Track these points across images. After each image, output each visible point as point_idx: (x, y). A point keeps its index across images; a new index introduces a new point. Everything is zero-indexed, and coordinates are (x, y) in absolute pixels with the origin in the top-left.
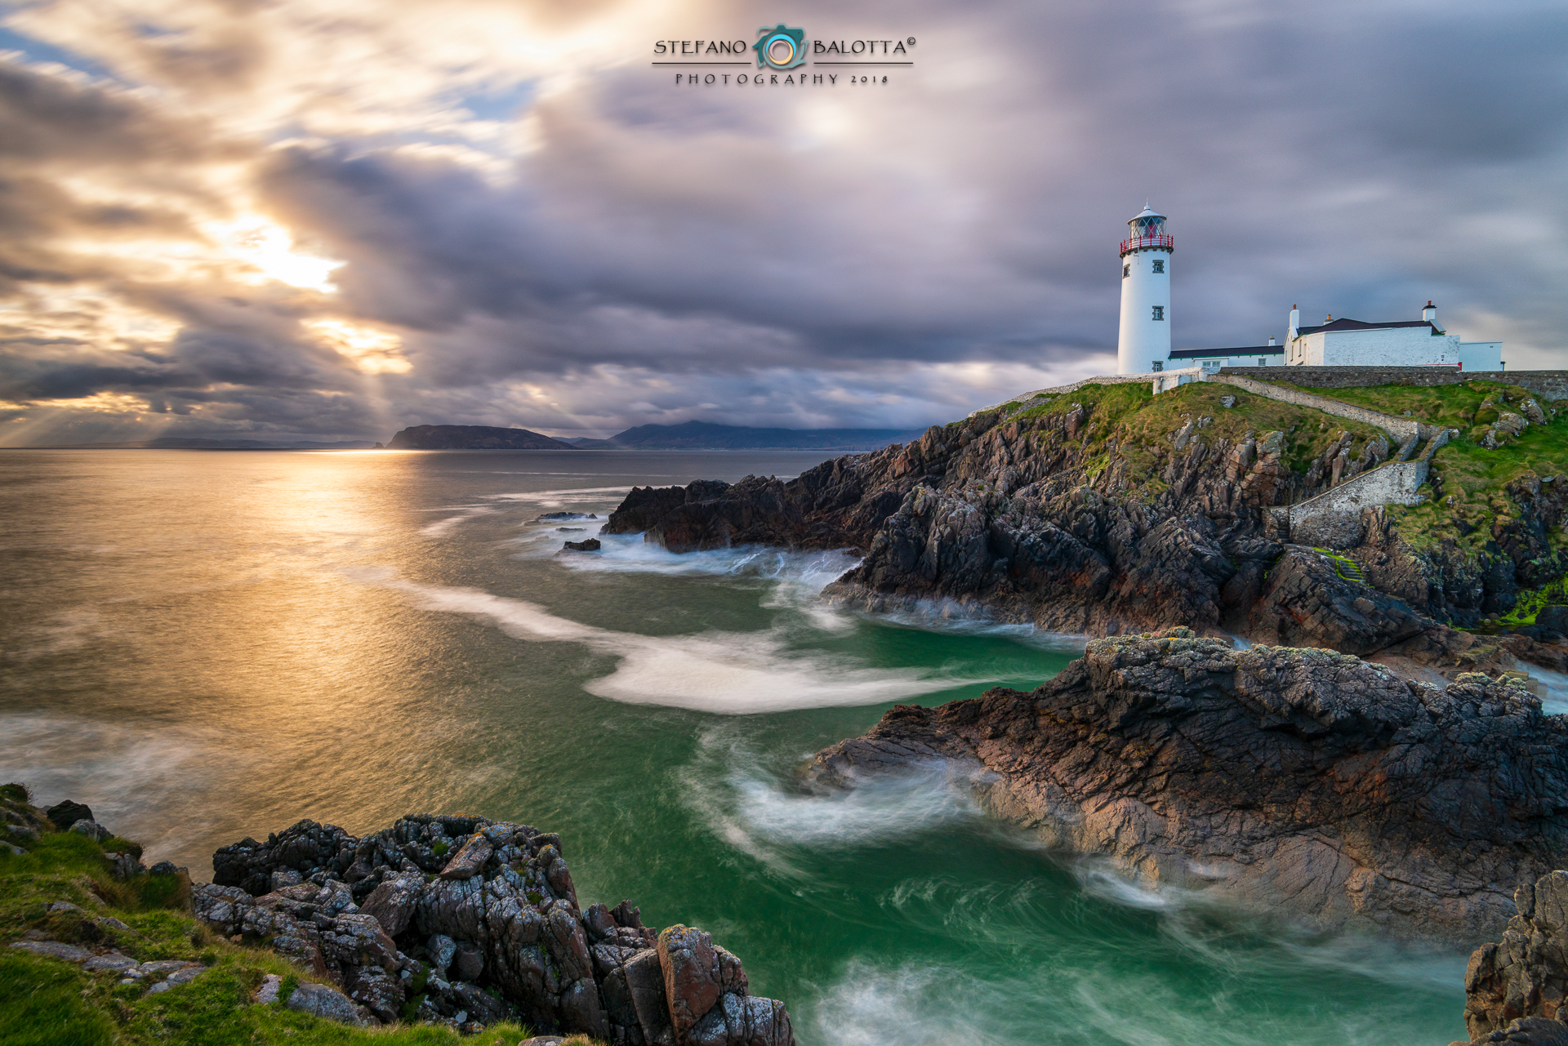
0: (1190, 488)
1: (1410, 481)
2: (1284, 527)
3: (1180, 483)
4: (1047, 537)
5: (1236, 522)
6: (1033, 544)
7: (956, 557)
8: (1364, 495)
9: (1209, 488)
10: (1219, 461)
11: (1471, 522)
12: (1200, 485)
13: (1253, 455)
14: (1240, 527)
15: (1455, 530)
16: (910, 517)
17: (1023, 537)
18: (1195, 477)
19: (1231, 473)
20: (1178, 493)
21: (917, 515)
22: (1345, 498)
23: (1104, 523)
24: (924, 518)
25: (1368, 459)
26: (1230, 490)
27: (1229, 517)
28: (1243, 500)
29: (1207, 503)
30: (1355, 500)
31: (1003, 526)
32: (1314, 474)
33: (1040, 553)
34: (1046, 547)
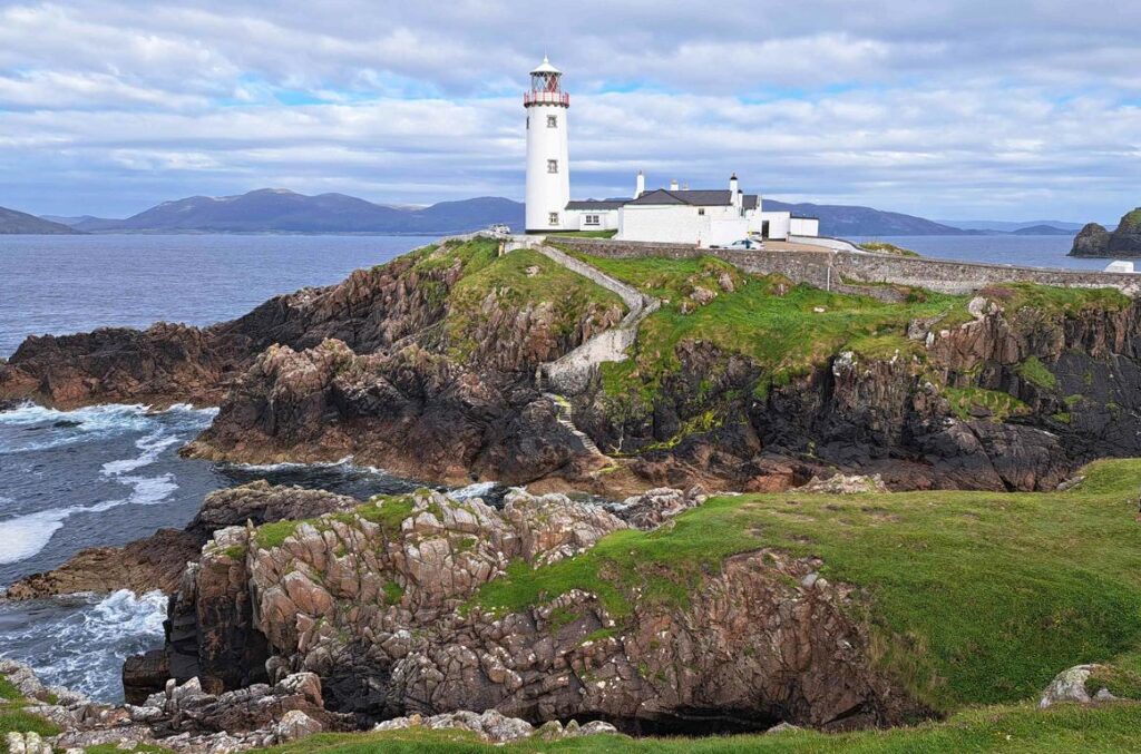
0: (491, 346)
1: (621, 344)
2: (545, 375)
3: (483, 343)
4: (374, 392)
5: (519, 375)
6: (360, 399)
8: (593, 353)
9: (503, 346)
10: (511, 326)
12: (498, 343)
13: (529, 323)
14: (521, 378)
17: (355, 392)
18: (496, 337)
19: (518, 334)
20: (482, 351)
22: (582, 356)
23: (420, 379)
24: (271, 378)
25: (606, 324)
26: (516, 349)
27: (514, 371)
28: (525, 358)
29: (500, 361)
30: (587, 358)
31: (341, 383)
32: (573, 336)
33: (365, 407)
34: (371, 400)
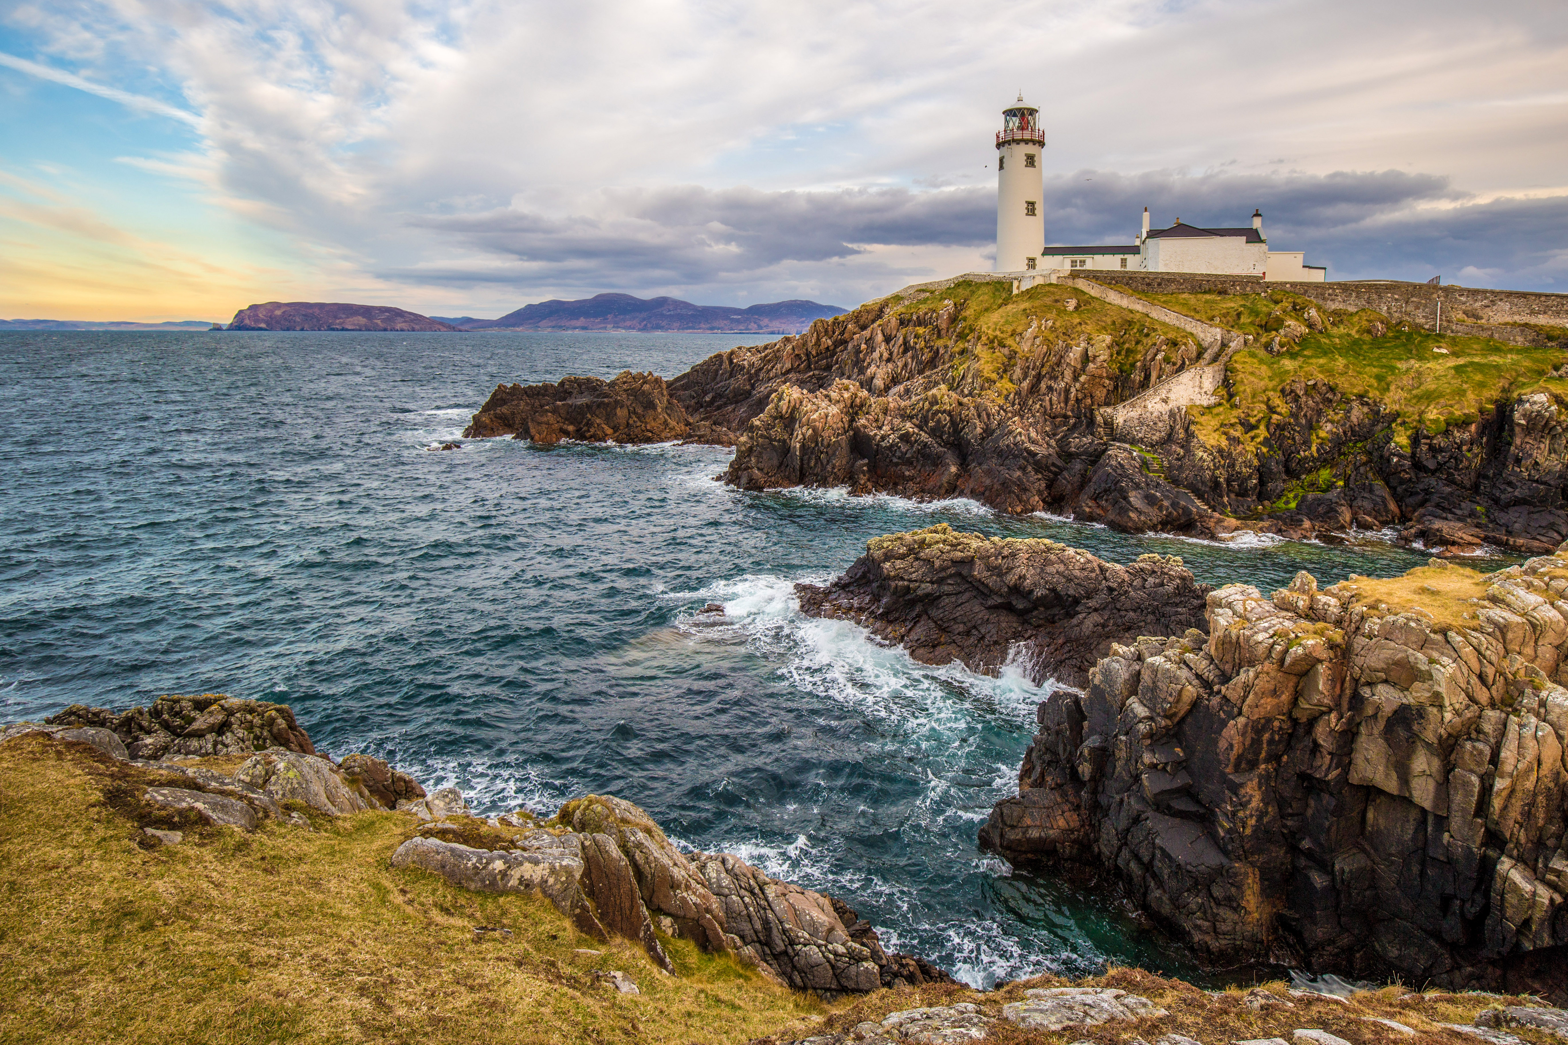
0: (1034, 389)
1: (1208, 384)
2: (1109, 424)
3: (1025, 384)
4: (905, 438)
5: (1072, 421)
6: (892, 445)
7: (818, 459)
8: (1172, 396)
9: (1050, 389)
10: (1058, 364)
11: (1253, 421)
12: (1043, 386)
13: (1086, 358)
14: (1075, 425)
15: (1239, 427)
16: (775, 418)
17: (883, 438)
18: (1039, 378)
19: (1068, 374)
20: (1024, 393)
21: (781, 417)
22: (1157, 399)
23: (957, 424)
24: (790, 420)
25: (1179, 362)
26: (1067, 391)
27: (1066, 417)
28: (1078, 400)
29: (1047, 404)
30: (1165, 401)
31: (865, 427)
32: (1137, 377)
33: (898, 454)
34: (904, 447)
